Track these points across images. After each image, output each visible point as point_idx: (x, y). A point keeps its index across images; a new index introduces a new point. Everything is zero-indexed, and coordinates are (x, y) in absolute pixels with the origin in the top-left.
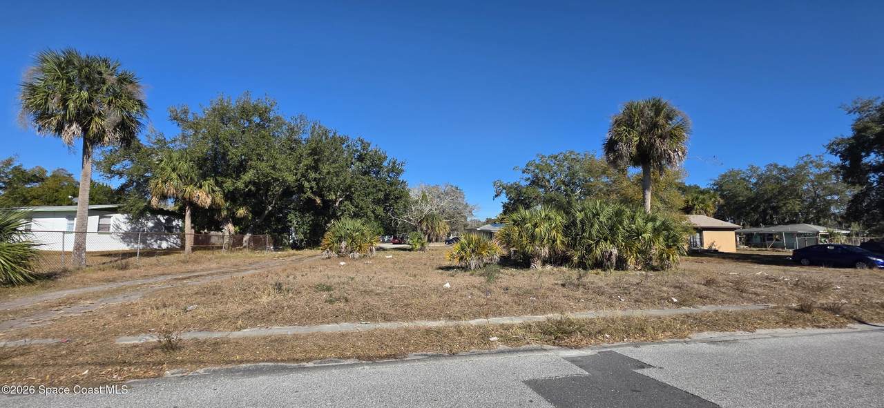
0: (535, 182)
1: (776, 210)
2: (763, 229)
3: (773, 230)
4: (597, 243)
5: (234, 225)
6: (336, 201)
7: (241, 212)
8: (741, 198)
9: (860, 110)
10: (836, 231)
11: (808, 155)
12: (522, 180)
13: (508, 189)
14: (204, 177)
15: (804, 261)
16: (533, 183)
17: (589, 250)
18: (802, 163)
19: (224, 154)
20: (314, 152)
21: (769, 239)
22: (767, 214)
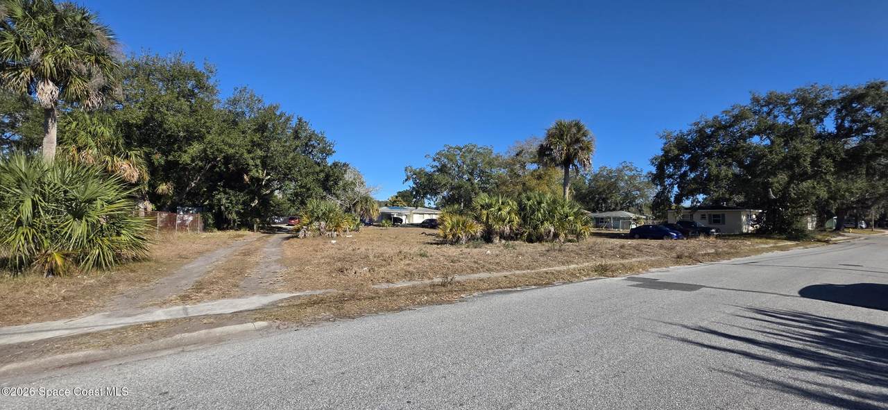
0: (443, 169)
1: (605, 200)
2: (598, 215)
3: (604, 215)
4: (542, 223)
5: (152, 201)
6: (263, 180)
7: (163, 188)
8: (584, 191)
9: (666, 137)
10: (640, 217)
11: (625, 162)
12: (428, 166)
13: (418, 174)
14: (128, 145)
15: (637, 236)
16: (439, 170)
17: (536, 227)
18: (621, 167)
19: (162, 122)
20: (262, 128)
21: (601, 222)
22: (599, 204)
